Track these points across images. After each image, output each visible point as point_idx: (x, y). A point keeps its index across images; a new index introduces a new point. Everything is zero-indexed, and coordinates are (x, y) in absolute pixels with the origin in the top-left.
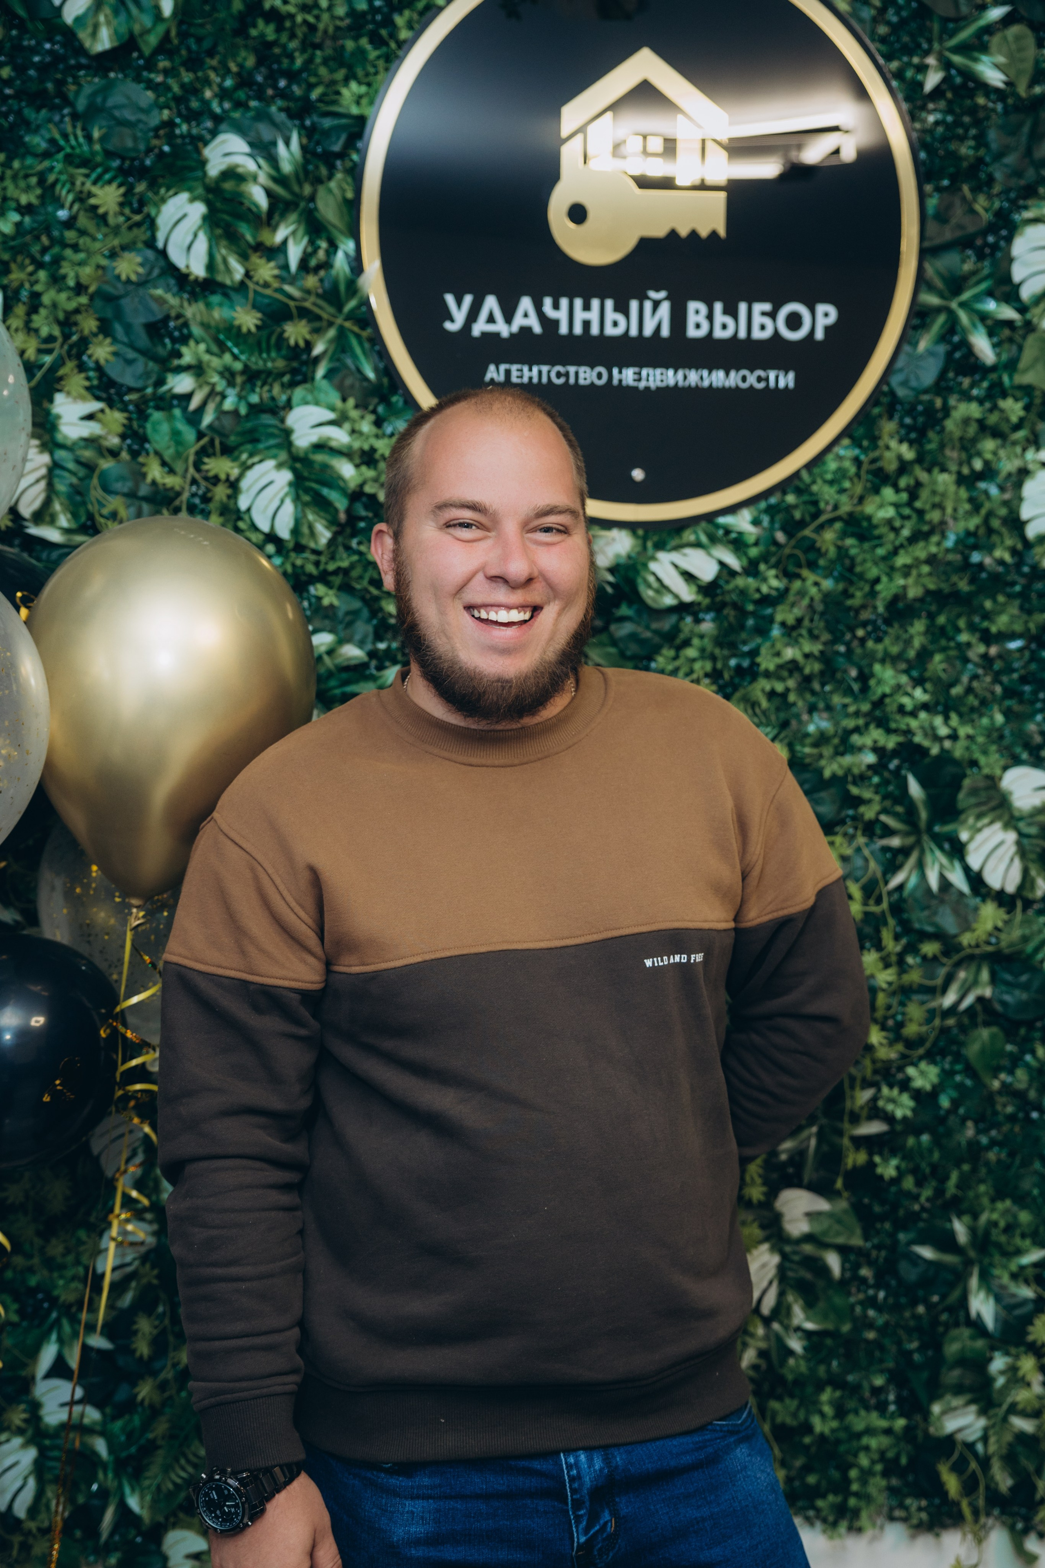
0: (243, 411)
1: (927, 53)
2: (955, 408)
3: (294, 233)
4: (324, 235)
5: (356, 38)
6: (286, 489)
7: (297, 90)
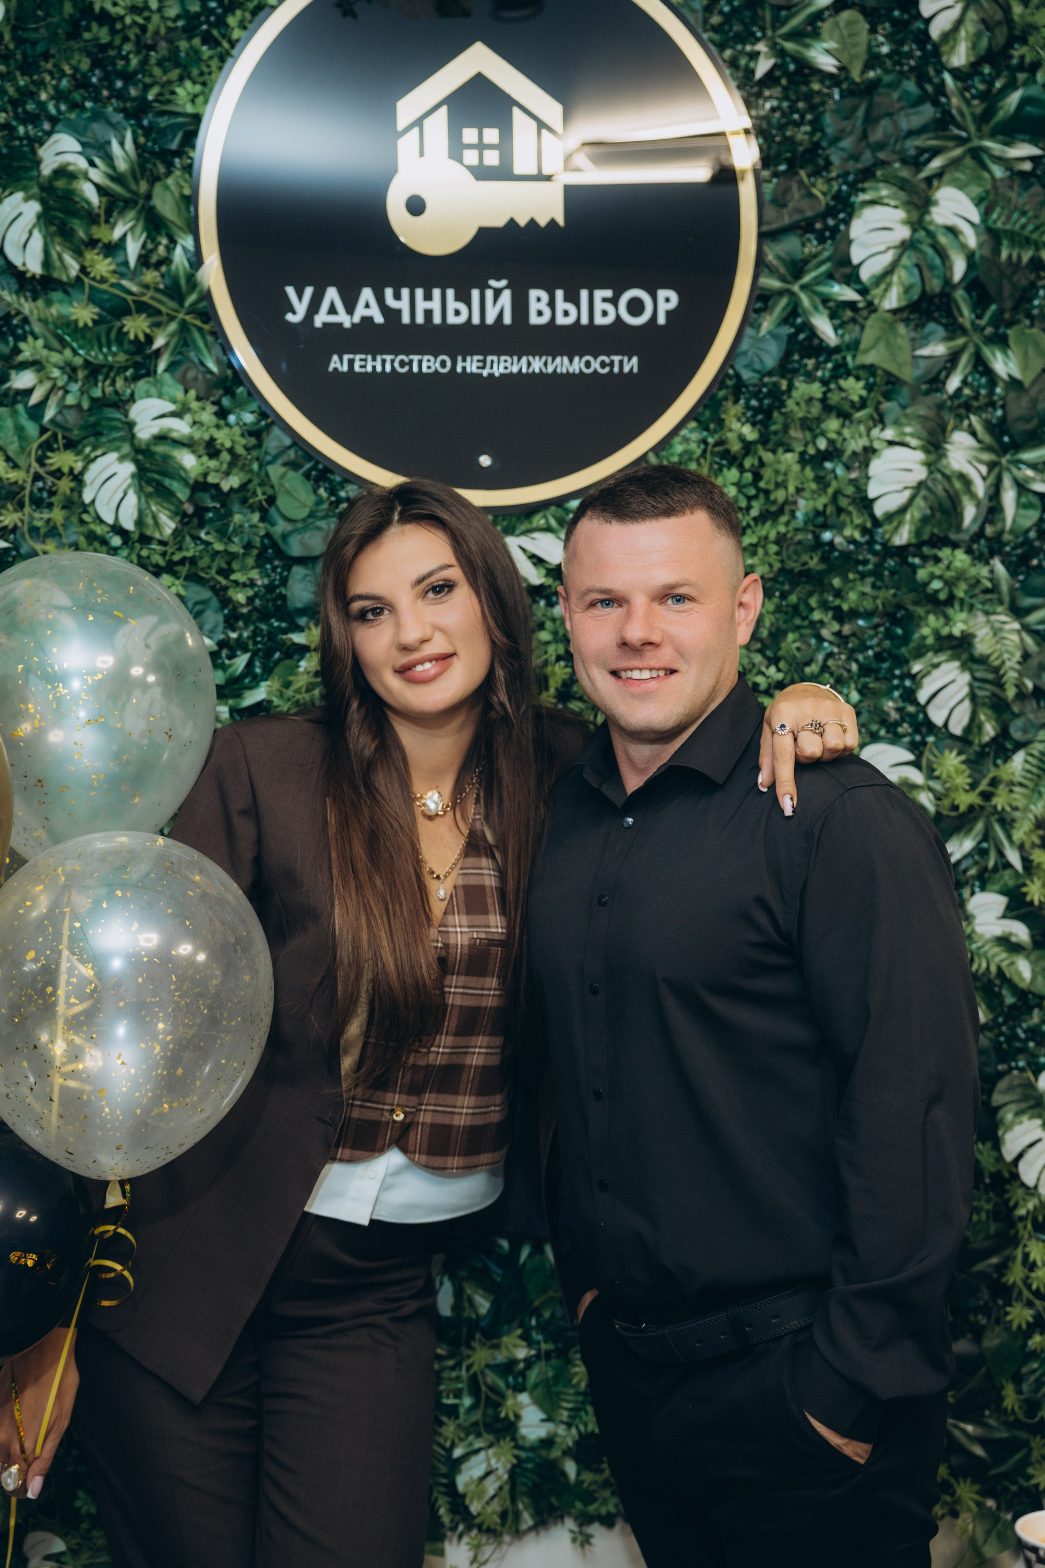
0: (86, 405)
1: (759, 41)
2: (799, 388)
3: (132, 229)
4: (163, 232)
5: (189, 39)
6: (129, 481)
7: (133, 92)
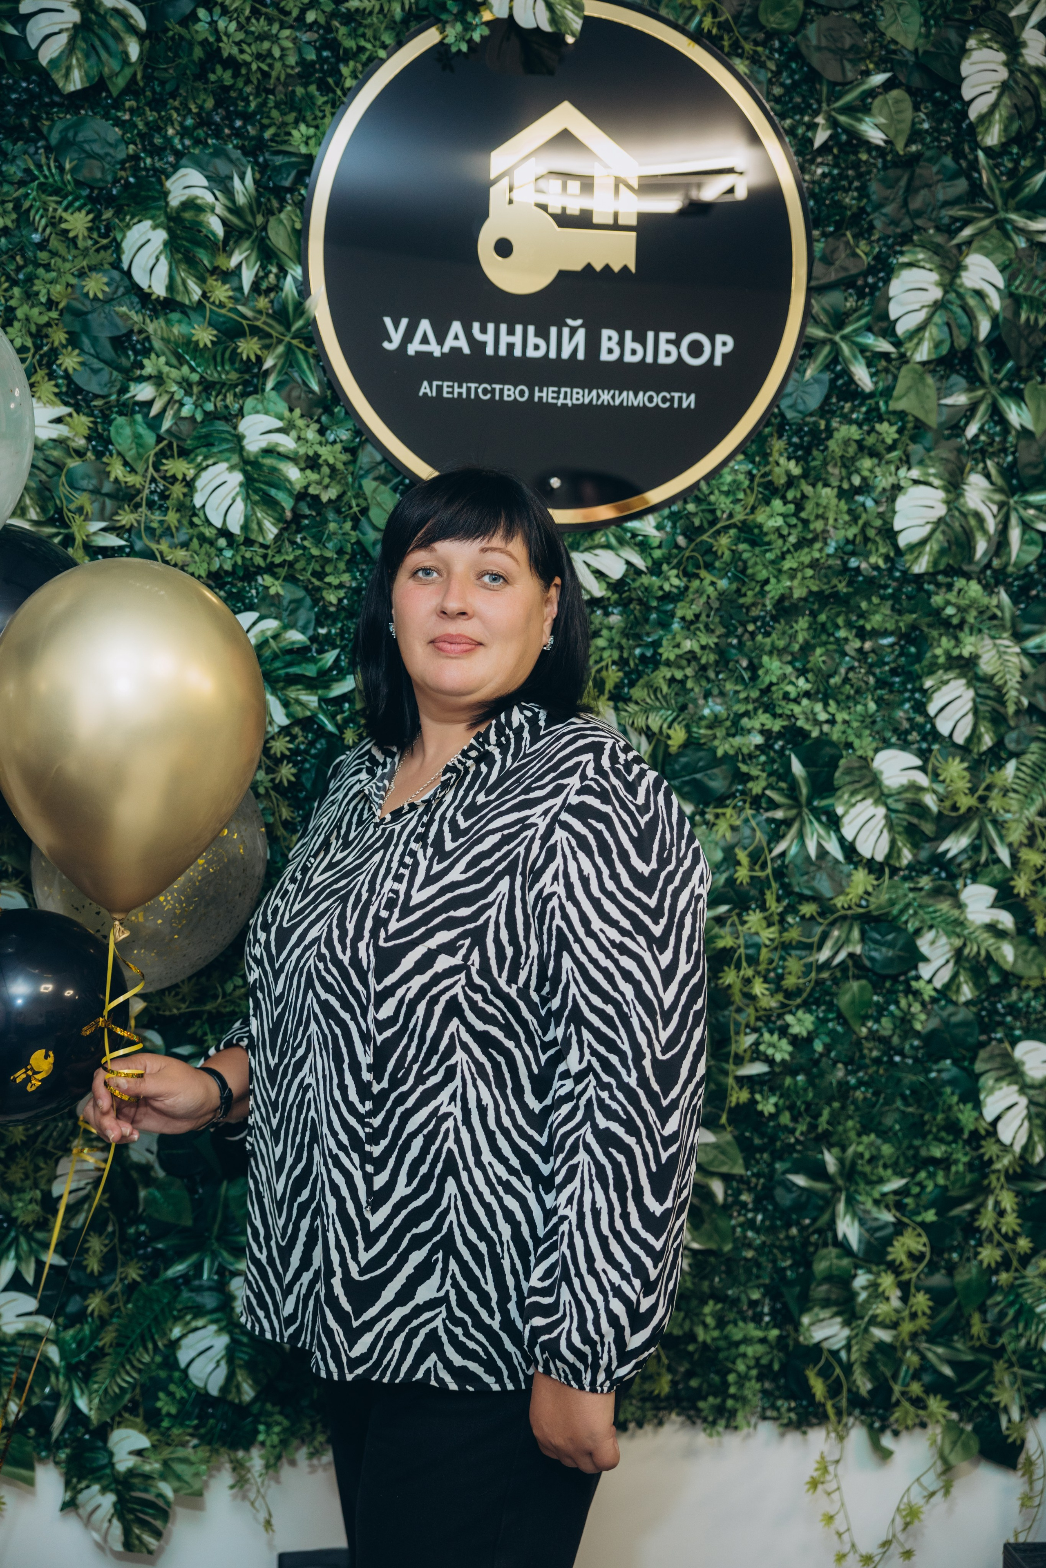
0: (199, 417)
1: (816, 113)
2: (837, 430)
3: (247, 258)
4: (274, 261)
5: (306, 85)
6: (238, 489)
7: (252, 131)
